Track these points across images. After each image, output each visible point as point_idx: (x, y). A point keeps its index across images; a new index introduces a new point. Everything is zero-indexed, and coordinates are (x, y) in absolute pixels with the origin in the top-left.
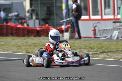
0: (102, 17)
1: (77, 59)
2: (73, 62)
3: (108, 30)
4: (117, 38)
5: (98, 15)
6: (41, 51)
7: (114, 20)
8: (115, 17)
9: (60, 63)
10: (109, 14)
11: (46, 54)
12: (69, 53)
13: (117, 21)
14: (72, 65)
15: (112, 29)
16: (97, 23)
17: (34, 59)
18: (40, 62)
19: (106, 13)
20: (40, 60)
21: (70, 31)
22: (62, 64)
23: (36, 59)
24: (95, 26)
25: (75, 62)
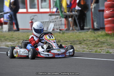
0: (39, 10)
1: (63, 51)
2: (59, 54)
3: (44, 23)
4: (53, 30)
5: (35, 8)
6: (25, 43)
7: (50, 13)
8: (51, 11)
9: (46, 55)
10: (45, 8)
11: (31, 46)
12: (54, 45)
13: (53, 14)
14: (57, 57)
15: (48, 22)
16: (34, 16)
17: (18, 51)
18: (25, 54)
19: (43, 6)
20: (25, 52)
21: (9, 23)
22: (48, 56)
23: (20, 51)
24: (32, 19)
25: (61, 54)
